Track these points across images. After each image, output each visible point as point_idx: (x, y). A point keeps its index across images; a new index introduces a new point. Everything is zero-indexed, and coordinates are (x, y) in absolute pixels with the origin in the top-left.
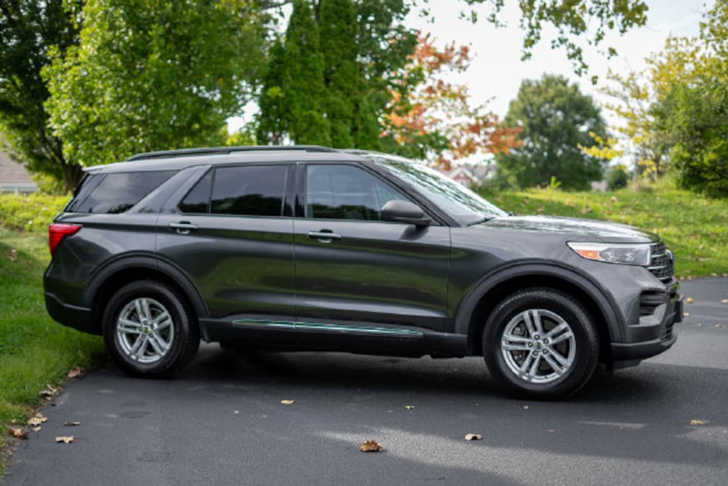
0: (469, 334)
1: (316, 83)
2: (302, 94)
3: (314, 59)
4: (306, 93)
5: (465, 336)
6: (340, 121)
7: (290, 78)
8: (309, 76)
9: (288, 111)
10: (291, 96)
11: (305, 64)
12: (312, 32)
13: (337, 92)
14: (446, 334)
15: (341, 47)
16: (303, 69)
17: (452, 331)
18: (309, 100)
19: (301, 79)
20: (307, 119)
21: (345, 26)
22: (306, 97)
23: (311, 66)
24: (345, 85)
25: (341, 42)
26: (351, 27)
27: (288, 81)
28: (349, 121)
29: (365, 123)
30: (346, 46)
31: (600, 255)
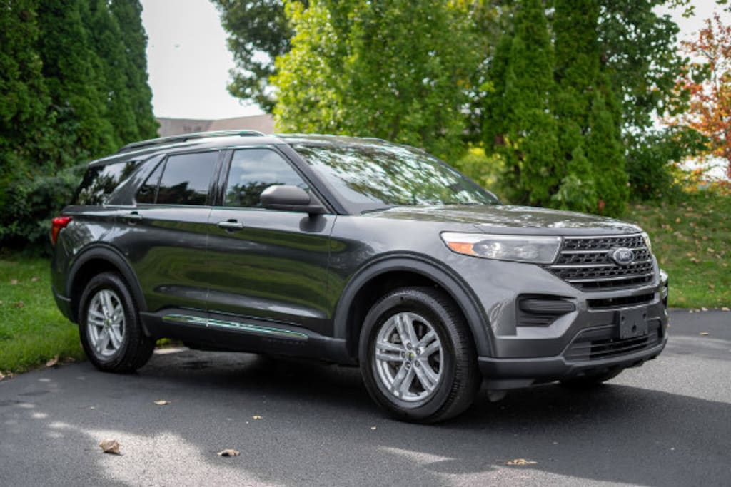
0: (347, 338)
1: (544, 80)
2: (527, 91)
3: (541, 53)
4: (532, 92)
5: (343, 341)
6: (569, 120)
7: (513, 75)
8: (537, 73)
9: (510, 110)
10: (515, 94)
11: (531, 59)
12: (539, 26)
13: (569, 87)
14: (327, 339)
15: (576, 40)
16: (528, 66)
17: (332, 335)
18: (535, 98)
19: (526, 76)
20: (530, 118)
21: (579, 17)
22: (531, 95)
23: (537, 61)
24: (579, 80)
25: (575, 34)
26: (586, 17)
27: (511, 78)
28: (580, 119)
29: (598, 120)
30: (581, 38)
31: (474, 249)
